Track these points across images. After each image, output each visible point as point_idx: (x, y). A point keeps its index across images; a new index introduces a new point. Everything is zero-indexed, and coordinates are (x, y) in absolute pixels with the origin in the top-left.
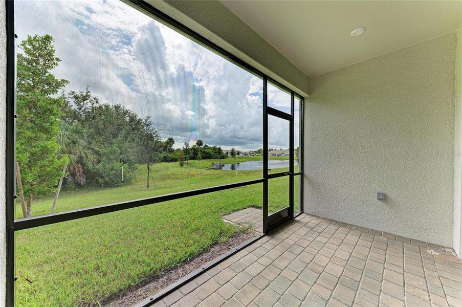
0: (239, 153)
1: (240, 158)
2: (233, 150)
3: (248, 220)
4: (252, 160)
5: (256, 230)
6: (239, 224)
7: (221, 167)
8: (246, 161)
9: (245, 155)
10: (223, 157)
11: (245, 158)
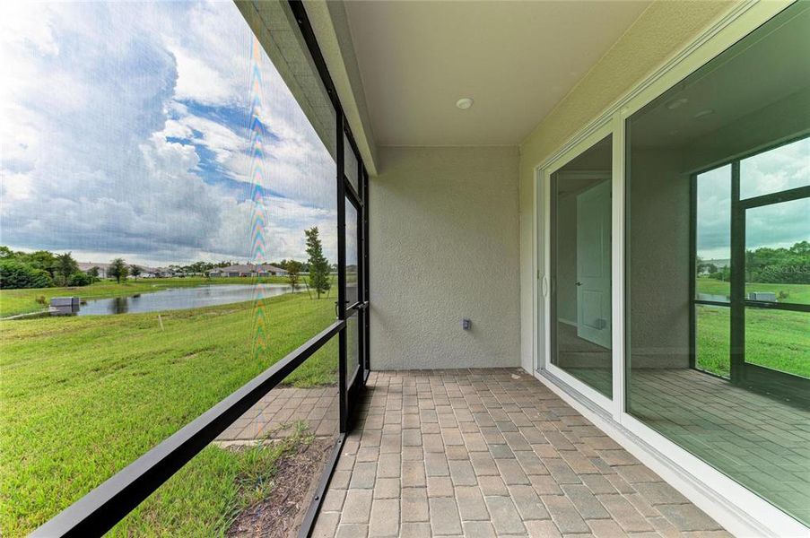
0: (136, 271)
1: (140, 282)
2: (119, 264)
3: (283, 417)
4: (177, 287)
5: (317, 433)
6: (269, 438)
7: (74, 307)
8: (163, 288)
9: (157, 274)
10: (81, 282)
11: (155, 282)
